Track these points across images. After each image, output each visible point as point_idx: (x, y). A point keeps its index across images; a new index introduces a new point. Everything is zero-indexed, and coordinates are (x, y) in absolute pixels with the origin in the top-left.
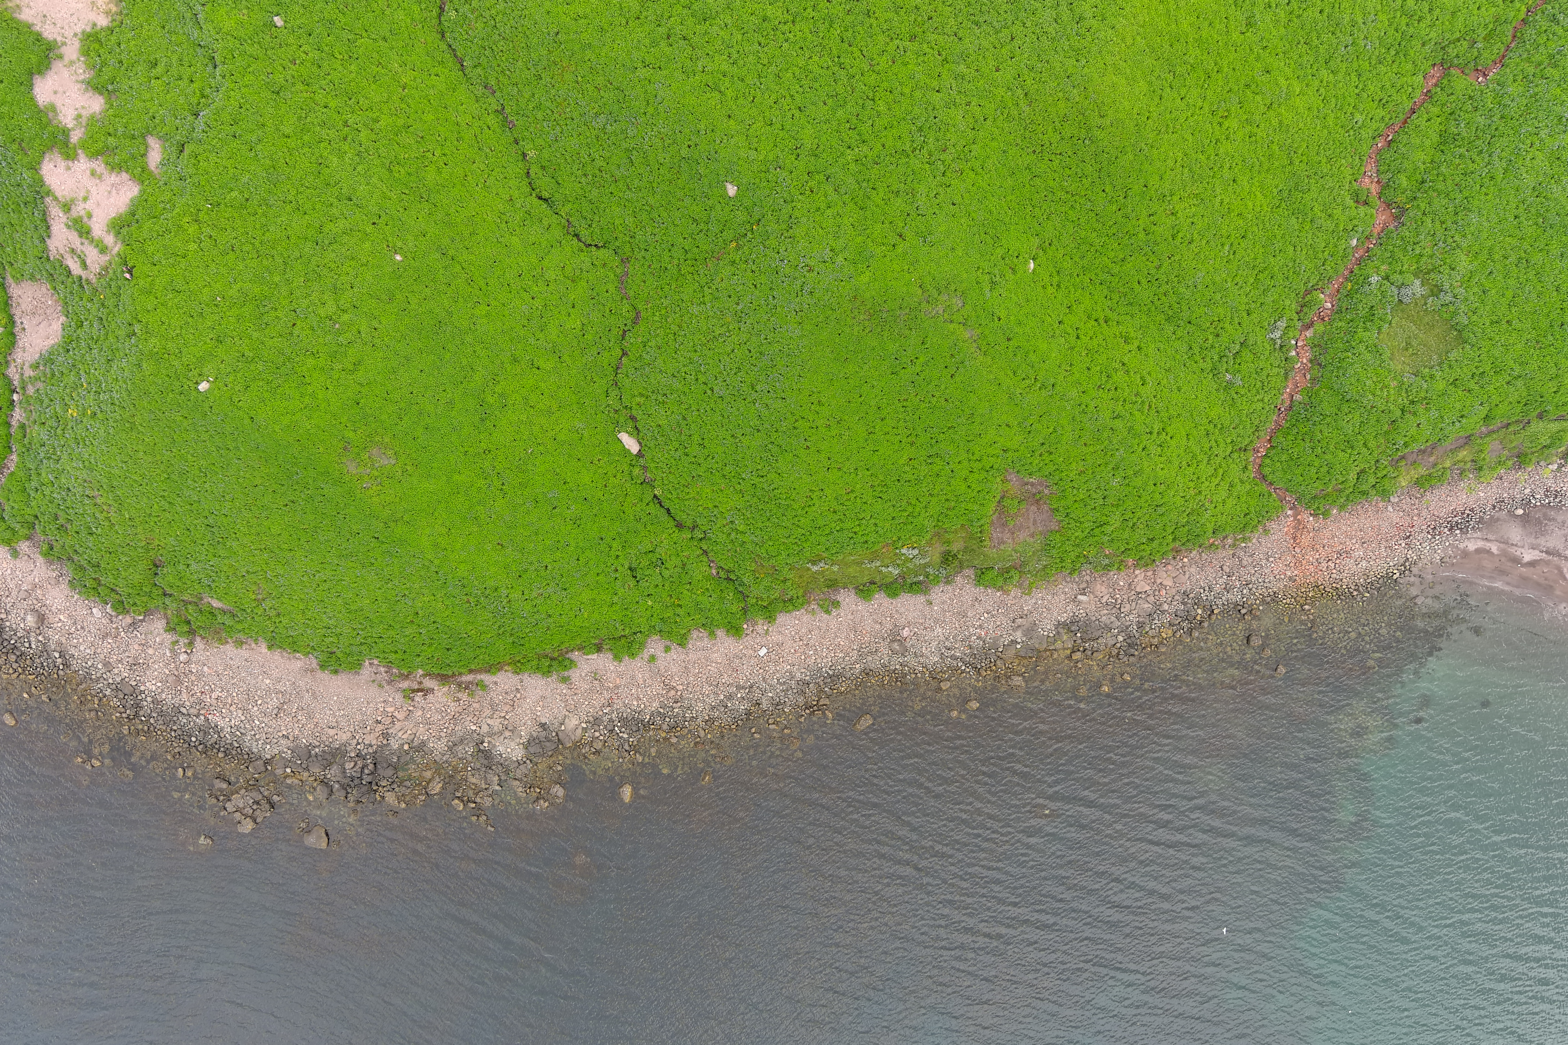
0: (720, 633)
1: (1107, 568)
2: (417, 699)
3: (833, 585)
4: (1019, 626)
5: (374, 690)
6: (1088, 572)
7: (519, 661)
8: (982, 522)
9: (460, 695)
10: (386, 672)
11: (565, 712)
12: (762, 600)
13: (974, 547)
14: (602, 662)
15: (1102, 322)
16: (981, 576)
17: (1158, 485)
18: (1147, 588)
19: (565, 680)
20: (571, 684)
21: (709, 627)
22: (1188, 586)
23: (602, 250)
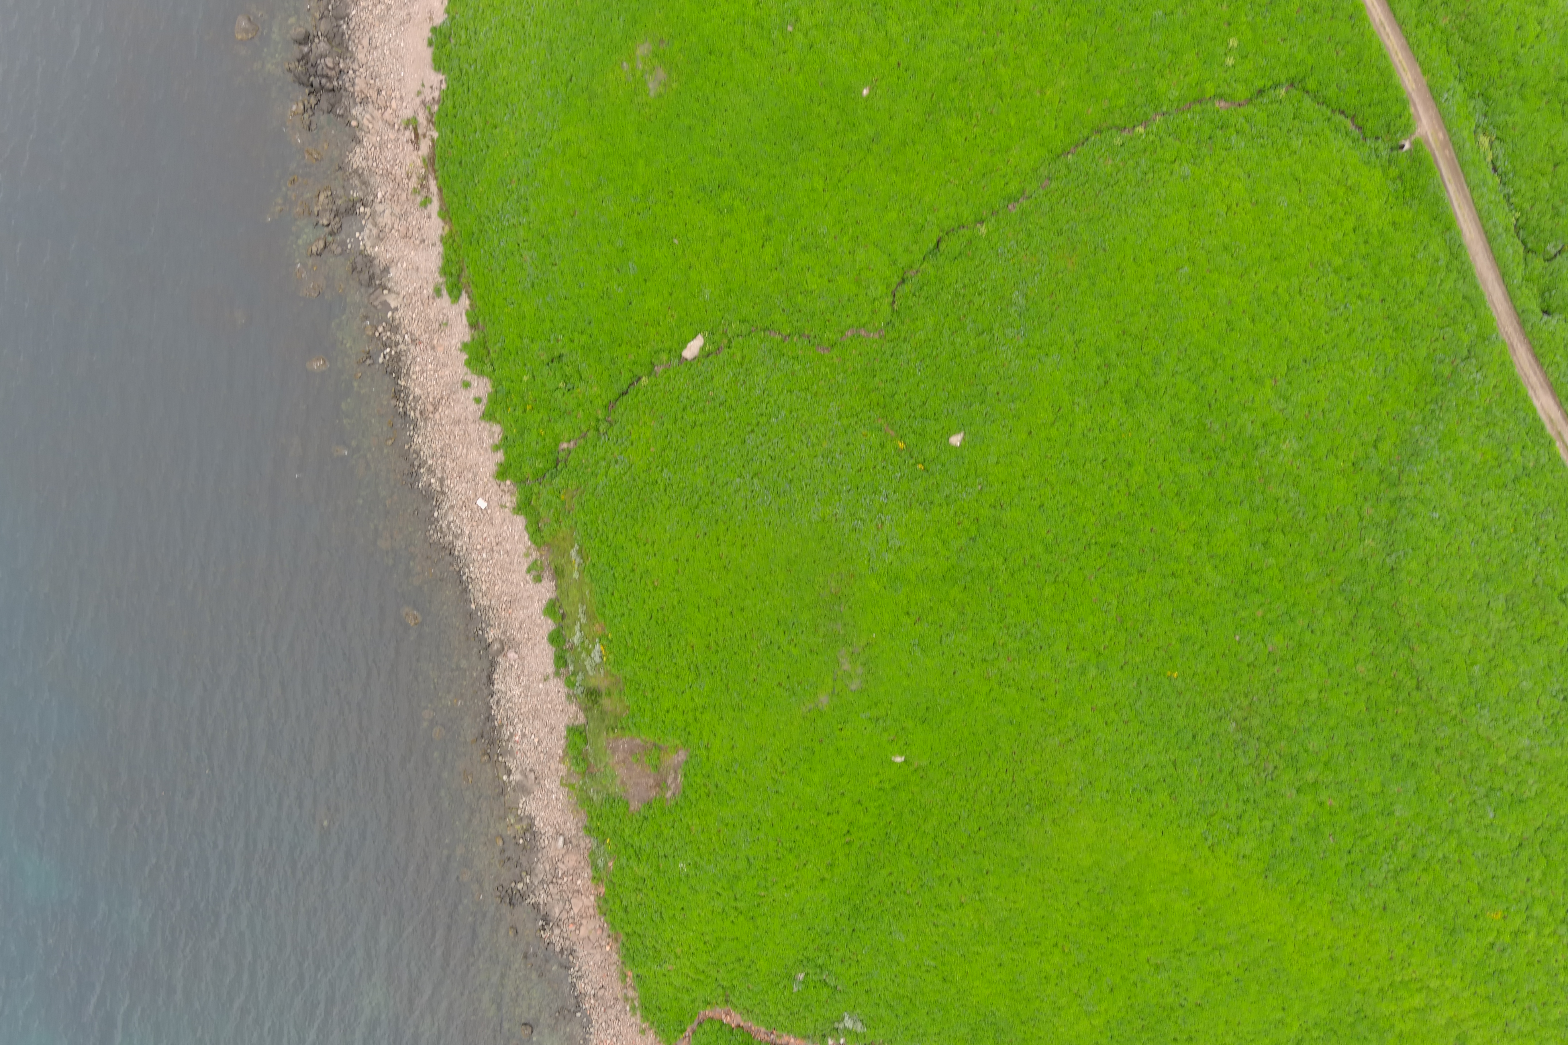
0: (500, 456)
1: (595, 866)
2: (407, 133)
3: (558, 574)
4: (526, 776)
5: (414, 86)
6: (589, 846)
7: (454, 241)
8: (632, 728)
9: (414, 179)
10: (433, 99)
11: (403, 293)
12: (538, 499)
13: (607, 722)
14: (461, 332)
15: (847, 839)
16: (575, 732)
17: (682, 913)
18: (576, 910)
19: (438, 292)
20: (434, 298)
21: (505, 444)
22: (581, 953)
23: (889, 309)
